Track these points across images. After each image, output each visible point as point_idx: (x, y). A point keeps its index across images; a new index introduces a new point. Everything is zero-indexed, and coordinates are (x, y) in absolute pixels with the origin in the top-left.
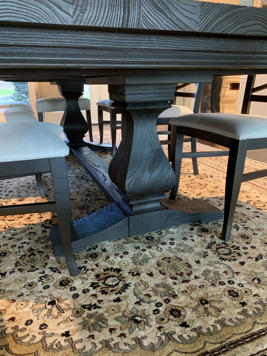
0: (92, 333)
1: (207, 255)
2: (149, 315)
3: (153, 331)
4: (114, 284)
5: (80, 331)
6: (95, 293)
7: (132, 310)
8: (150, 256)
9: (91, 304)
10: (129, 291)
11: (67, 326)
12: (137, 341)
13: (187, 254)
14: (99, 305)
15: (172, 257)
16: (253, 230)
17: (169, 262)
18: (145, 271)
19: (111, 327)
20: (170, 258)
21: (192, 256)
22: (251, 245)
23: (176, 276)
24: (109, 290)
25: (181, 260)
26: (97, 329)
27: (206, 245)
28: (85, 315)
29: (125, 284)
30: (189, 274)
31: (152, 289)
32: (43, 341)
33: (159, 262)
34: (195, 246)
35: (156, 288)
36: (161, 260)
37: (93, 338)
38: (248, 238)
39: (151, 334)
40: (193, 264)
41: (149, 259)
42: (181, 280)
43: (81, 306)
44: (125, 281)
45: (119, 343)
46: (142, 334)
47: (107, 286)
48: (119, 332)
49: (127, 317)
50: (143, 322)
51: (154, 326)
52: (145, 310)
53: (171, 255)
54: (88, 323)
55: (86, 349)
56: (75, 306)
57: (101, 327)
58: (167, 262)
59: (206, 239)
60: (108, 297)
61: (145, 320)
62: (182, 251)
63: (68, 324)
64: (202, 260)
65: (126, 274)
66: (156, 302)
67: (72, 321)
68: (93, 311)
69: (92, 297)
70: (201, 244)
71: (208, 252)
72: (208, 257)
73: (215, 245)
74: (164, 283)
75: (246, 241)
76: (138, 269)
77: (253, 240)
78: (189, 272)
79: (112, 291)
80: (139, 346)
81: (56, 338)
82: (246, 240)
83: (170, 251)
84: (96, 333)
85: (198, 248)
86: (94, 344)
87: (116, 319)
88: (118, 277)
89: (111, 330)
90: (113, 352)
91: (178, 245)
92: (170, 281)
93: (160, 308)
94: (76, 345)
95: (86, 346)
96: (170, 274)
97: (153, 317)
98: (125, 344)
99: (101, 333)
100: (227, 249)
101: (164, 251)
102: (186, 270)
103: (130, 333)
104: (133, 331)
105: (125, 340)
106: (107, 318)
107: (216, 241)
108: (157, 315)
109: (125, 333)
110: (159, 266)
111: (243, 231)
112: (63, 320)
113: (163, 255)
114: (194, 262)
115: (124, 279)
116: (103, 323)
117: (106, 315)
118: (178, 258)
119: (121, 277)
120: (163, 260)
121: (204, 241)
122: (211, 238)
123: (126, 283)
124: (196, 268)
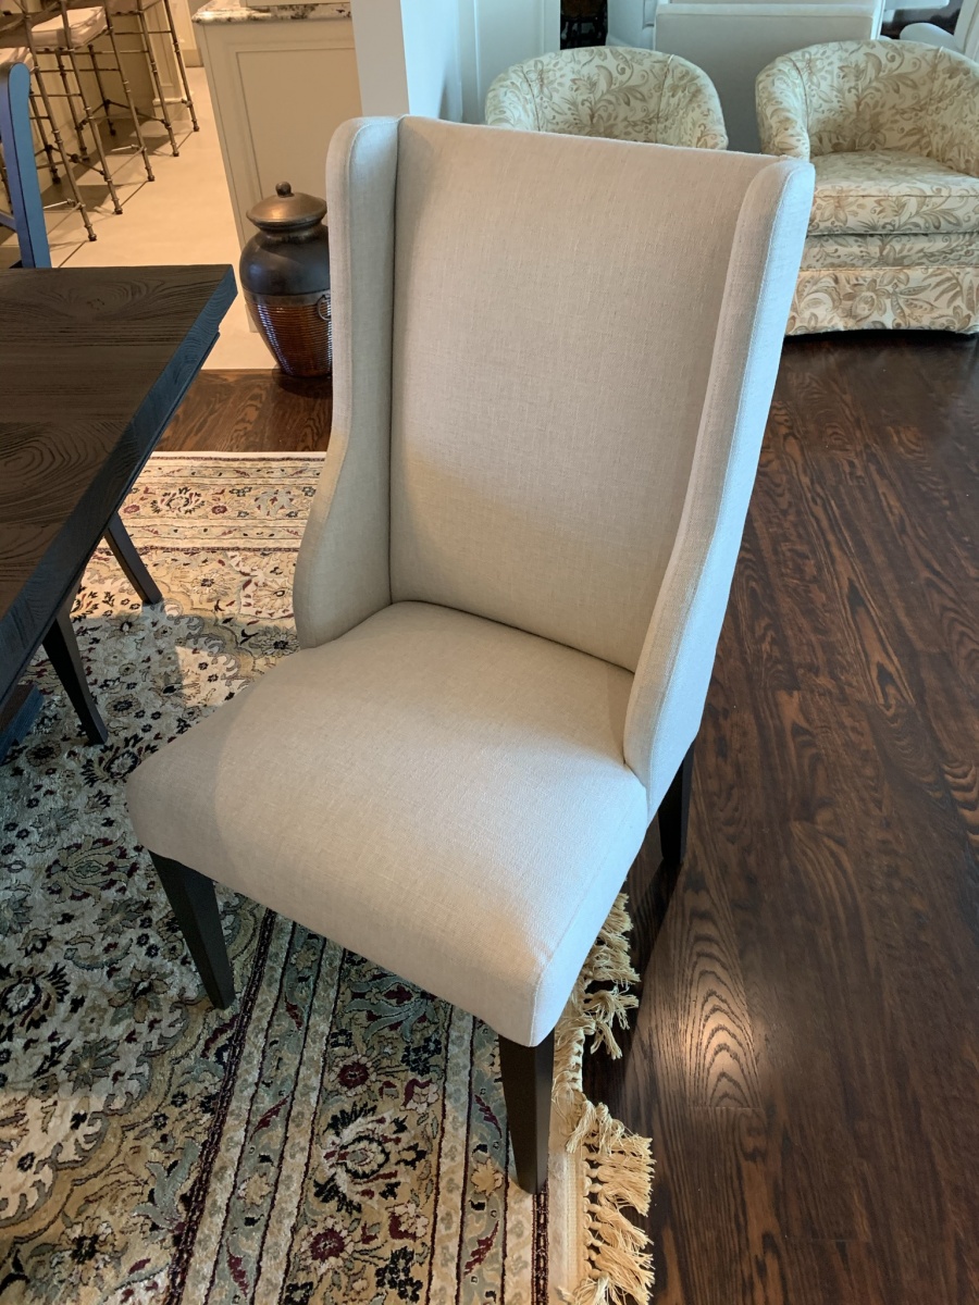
0: (111, 1074)
1: (109, 797)
2: (150, 965)
3: (182, 973)
4: (31, 995)
5: (89, 1094)
6: (23, 1042)
7: (119, 987)
8: (20, 895)
9: (46, 1058)
10: (73, 975)
11: (61, 1116)
12: (179, 1005)
13: (74, 828)
14: (61, 1043)
15: (57, 857)
16: (118, 679)
17: (64, 869)
18: (49, 923)
19: (124, 1037)
20: (56, 862)
21: (88, 821)
22: (149, 713)
23: (109, 877)
24: (38, 1011)
25: (78, 846)
26: (109, 1062)
27: (81, 780)
28: (62, 1076)
29: (49, 976)
30: (123, 855)
31: (102, 935)
32: (60, 1167)
33: (49, 888)
34: (67, 799)
35: (105, 927)
36: (47, 880)
37: (123, 1074)
38: (129, 705)
39: (184, 980)
40: (106, 832)
41: (24, 899)
42: (124, 877)
43: (35, 1077)
44: (43, 972)
45: (161, 1035)
46: (174, 992)
47: (26, 1012)
48: (143, 1028)
49: (126, 1002)
50: (156, 982)
51: (175, 969)
52: (134, 967)
53: (50, 855)
54: (85, 1075)
55: (133, 1092)
56: (24, 1090)
57: (110, 1054)
58: (62, 874)
59: (68, 768)
60: (54, 1018)
61: (153, 977)
62: (59, 830)
63: (58, 1113)
64: (110, 813)
65: (26, 963)
66: (135, 941)
67: (55, 1103)
68: (65, 1058)
69: (30, 1050)
70: (70, 786)
71: (103, 790)
72: (114, 799)
73: (96, 765)
74: (104, 907)
75: (134, 714)
76: (32, 933)
77: (142, 701)
78: (118, 853)
79: (46, 1006)
80: (188, 1007)
81: (72, 1140)
82: (130, 711)
83: (38, 849)
84: (117, 1067)
85: (76, 797)
86: (134, 1077)
87: (115, 1022)
88: (20, 982)
89: (131, 1038)
90: (170, 1049)
91: (38, 828)
92: (111, 895)
93: (152, 941)
94: (112, 1108)
95: (129, 1090)
96: (94, 884)
97: (157, 961)
98: (172, 1025)
99: (122, 1057)
100: (123, 755)
101: (28, 861)
102: (109, 853)
103: (158, 1010)
104: (158, 1004)
105: (164, 1024)
106: (101, 1038)
107: (88, 757)
108: (159, 954)
109: (151, 1018)
110: (59, 892)
111: (107, 695)
112: (40, 1121)
113: (37, 869)
114: (104, 829)
115: (35, 973)
116: (105, 1047)
117: (92, 1036)
118: (69, 848)
119: (24, 974)
120: (49, 876)
121: (68, 776)
122: (74, 760)
123: (49, 972)
124: (118, 835)
